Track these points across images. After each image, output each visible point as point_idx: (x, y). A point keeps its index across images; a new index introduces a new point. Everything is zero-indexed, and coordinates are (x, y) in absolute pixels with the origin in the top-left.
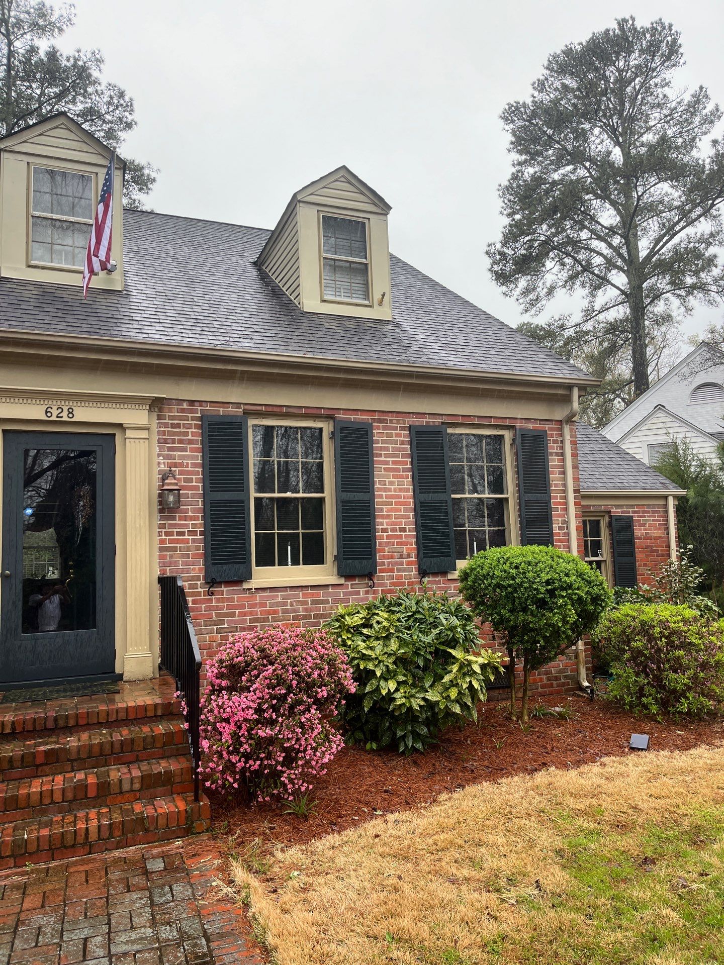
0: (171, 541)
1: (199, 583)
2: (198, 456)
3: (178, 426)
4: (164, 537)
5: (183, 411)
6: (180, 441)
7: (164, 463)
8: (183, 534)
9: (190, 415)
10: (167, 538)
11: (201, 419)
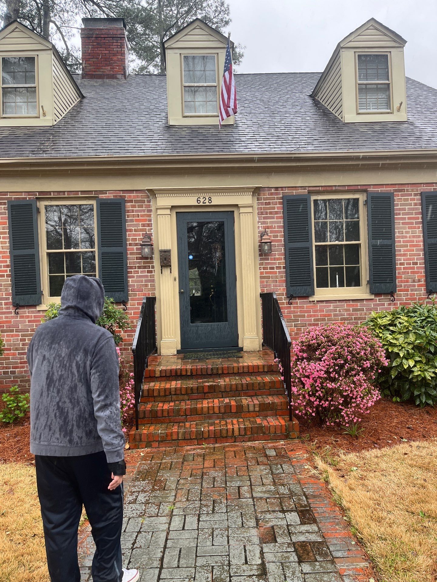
0: (267, 273)
1: (283, 297)
2: (281, 221)
3: (269, 204)
4: (262, 270)
5: (272, 194)
6: (271, 213)
7: (262, 226)
8: (273, 268)
9: (276, 196)
10: (264, 271)
11: (282, 198)
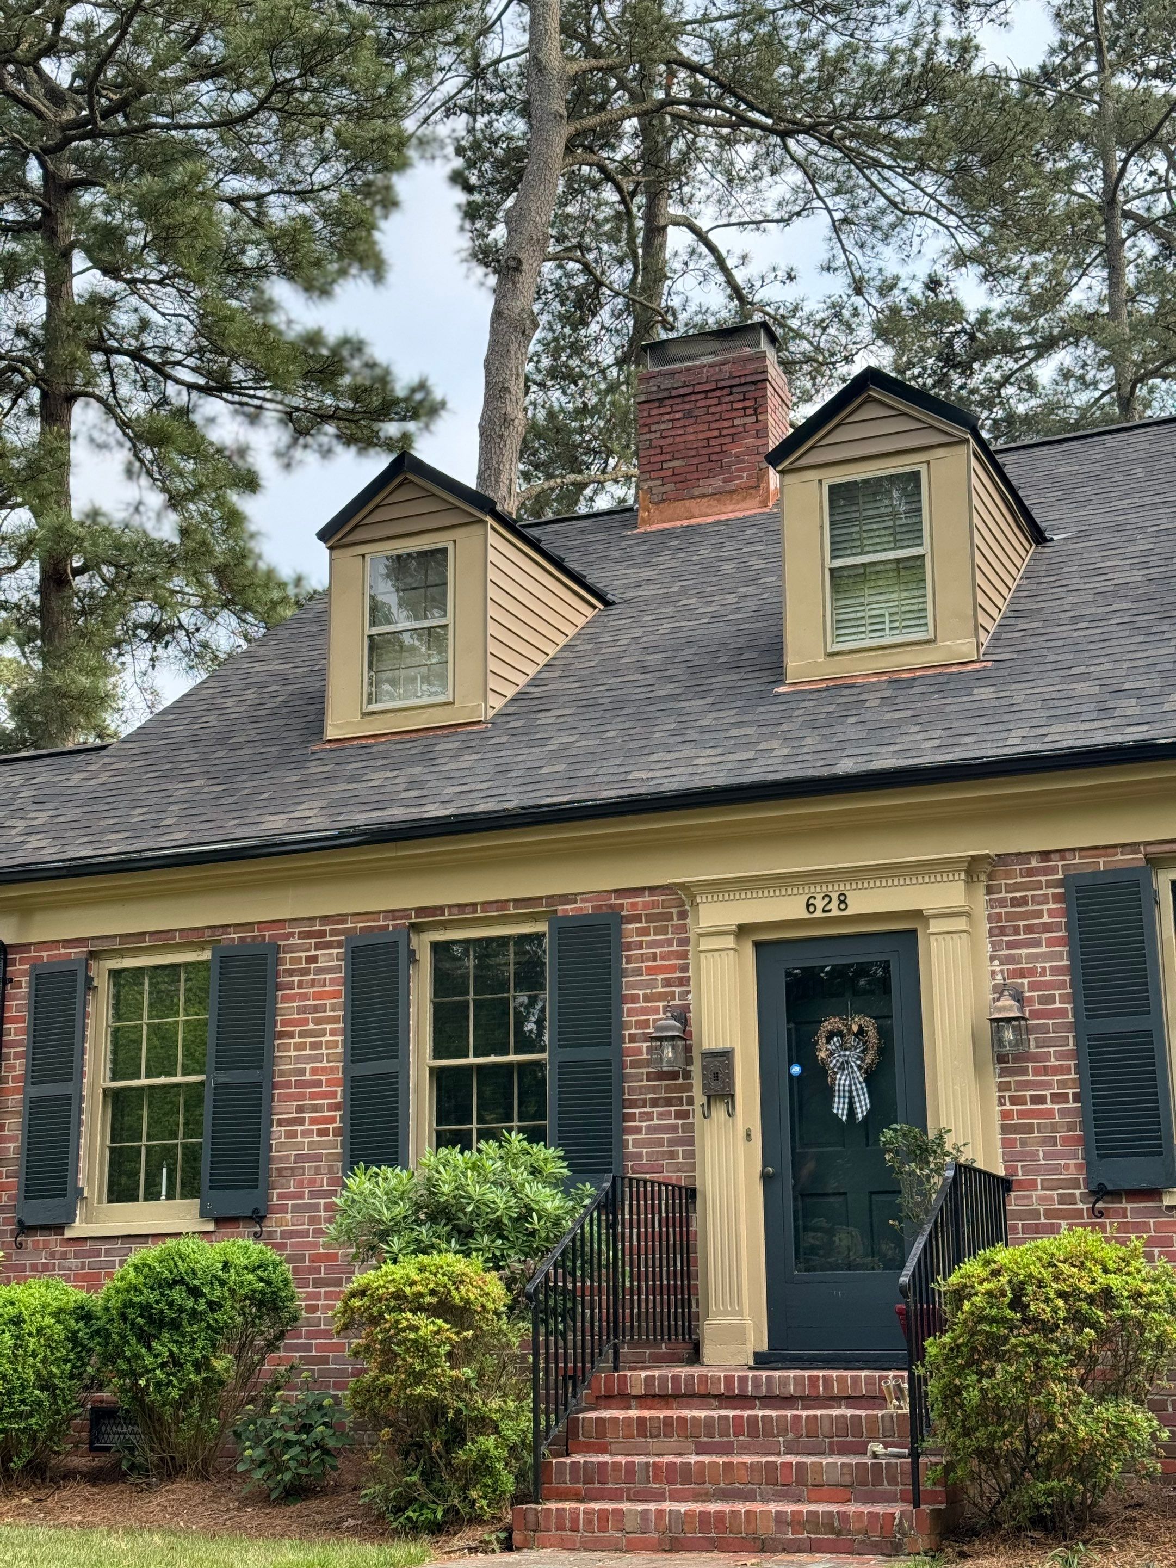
0: (1022, 1114)
1: (1078, 1192)
2: (1061, 952)
3: (1023, 901)
4: (1008, 1107)
5: (1031, 872)
6: (1029, 929)
7: (1002, 971)
8: (1040, 1100)
9: (1043, 879)
10: (1015, 1108)
11: (1063, 883)
